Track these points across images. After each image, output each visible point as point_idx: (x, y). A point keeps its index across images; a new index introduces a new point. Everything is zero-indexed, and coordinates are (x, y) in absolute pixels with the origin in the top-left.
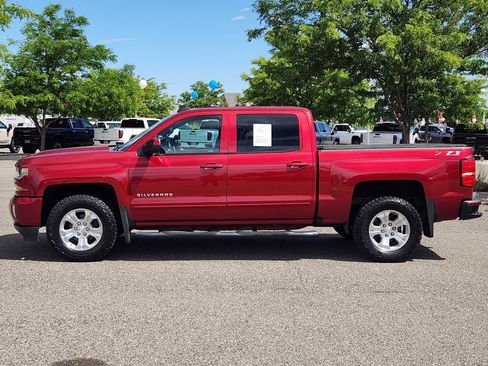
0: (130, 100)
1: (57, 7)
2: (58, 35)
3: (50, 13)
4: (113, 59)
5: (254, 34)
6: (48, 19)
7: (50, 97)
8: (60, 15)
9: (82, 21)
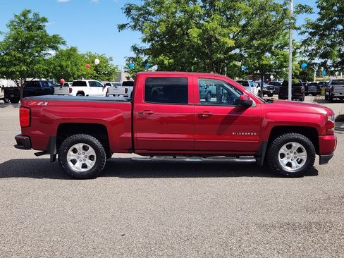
0: (75, 69)
1: (29, 11)
2: (29, 29)
3: (24, 15)
4: (64, 43)
5: (122, 27)
6: (23, 18)
7: (24, 68)
8: (30, 16)
9: (44, 20)
